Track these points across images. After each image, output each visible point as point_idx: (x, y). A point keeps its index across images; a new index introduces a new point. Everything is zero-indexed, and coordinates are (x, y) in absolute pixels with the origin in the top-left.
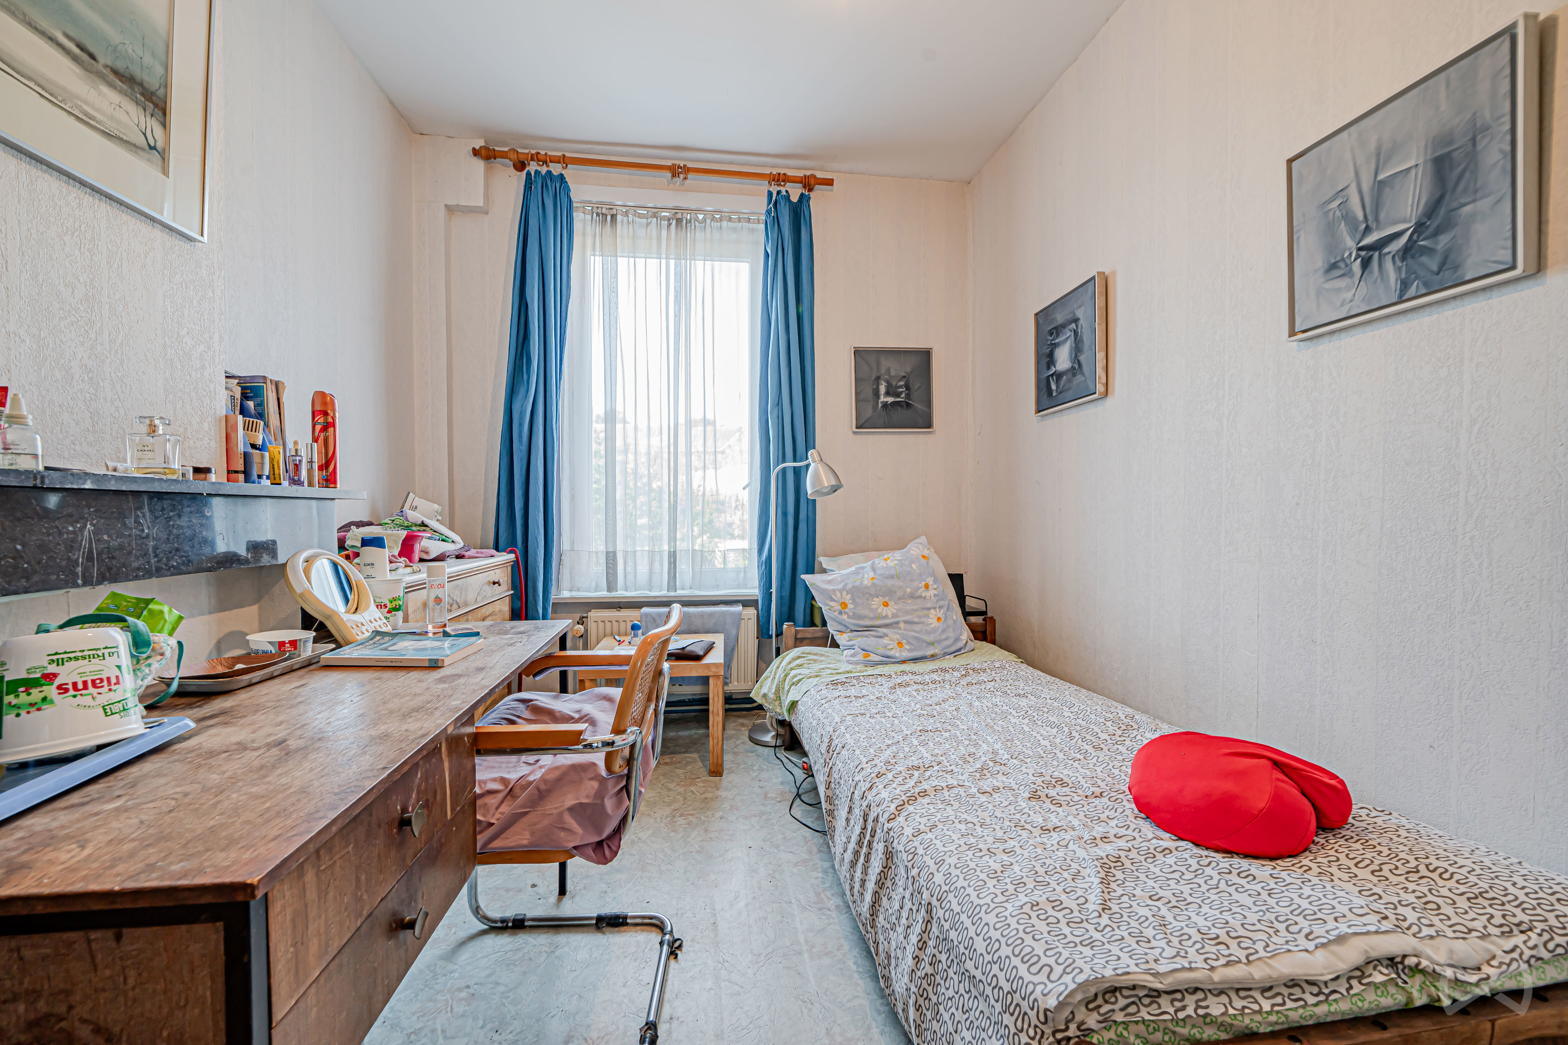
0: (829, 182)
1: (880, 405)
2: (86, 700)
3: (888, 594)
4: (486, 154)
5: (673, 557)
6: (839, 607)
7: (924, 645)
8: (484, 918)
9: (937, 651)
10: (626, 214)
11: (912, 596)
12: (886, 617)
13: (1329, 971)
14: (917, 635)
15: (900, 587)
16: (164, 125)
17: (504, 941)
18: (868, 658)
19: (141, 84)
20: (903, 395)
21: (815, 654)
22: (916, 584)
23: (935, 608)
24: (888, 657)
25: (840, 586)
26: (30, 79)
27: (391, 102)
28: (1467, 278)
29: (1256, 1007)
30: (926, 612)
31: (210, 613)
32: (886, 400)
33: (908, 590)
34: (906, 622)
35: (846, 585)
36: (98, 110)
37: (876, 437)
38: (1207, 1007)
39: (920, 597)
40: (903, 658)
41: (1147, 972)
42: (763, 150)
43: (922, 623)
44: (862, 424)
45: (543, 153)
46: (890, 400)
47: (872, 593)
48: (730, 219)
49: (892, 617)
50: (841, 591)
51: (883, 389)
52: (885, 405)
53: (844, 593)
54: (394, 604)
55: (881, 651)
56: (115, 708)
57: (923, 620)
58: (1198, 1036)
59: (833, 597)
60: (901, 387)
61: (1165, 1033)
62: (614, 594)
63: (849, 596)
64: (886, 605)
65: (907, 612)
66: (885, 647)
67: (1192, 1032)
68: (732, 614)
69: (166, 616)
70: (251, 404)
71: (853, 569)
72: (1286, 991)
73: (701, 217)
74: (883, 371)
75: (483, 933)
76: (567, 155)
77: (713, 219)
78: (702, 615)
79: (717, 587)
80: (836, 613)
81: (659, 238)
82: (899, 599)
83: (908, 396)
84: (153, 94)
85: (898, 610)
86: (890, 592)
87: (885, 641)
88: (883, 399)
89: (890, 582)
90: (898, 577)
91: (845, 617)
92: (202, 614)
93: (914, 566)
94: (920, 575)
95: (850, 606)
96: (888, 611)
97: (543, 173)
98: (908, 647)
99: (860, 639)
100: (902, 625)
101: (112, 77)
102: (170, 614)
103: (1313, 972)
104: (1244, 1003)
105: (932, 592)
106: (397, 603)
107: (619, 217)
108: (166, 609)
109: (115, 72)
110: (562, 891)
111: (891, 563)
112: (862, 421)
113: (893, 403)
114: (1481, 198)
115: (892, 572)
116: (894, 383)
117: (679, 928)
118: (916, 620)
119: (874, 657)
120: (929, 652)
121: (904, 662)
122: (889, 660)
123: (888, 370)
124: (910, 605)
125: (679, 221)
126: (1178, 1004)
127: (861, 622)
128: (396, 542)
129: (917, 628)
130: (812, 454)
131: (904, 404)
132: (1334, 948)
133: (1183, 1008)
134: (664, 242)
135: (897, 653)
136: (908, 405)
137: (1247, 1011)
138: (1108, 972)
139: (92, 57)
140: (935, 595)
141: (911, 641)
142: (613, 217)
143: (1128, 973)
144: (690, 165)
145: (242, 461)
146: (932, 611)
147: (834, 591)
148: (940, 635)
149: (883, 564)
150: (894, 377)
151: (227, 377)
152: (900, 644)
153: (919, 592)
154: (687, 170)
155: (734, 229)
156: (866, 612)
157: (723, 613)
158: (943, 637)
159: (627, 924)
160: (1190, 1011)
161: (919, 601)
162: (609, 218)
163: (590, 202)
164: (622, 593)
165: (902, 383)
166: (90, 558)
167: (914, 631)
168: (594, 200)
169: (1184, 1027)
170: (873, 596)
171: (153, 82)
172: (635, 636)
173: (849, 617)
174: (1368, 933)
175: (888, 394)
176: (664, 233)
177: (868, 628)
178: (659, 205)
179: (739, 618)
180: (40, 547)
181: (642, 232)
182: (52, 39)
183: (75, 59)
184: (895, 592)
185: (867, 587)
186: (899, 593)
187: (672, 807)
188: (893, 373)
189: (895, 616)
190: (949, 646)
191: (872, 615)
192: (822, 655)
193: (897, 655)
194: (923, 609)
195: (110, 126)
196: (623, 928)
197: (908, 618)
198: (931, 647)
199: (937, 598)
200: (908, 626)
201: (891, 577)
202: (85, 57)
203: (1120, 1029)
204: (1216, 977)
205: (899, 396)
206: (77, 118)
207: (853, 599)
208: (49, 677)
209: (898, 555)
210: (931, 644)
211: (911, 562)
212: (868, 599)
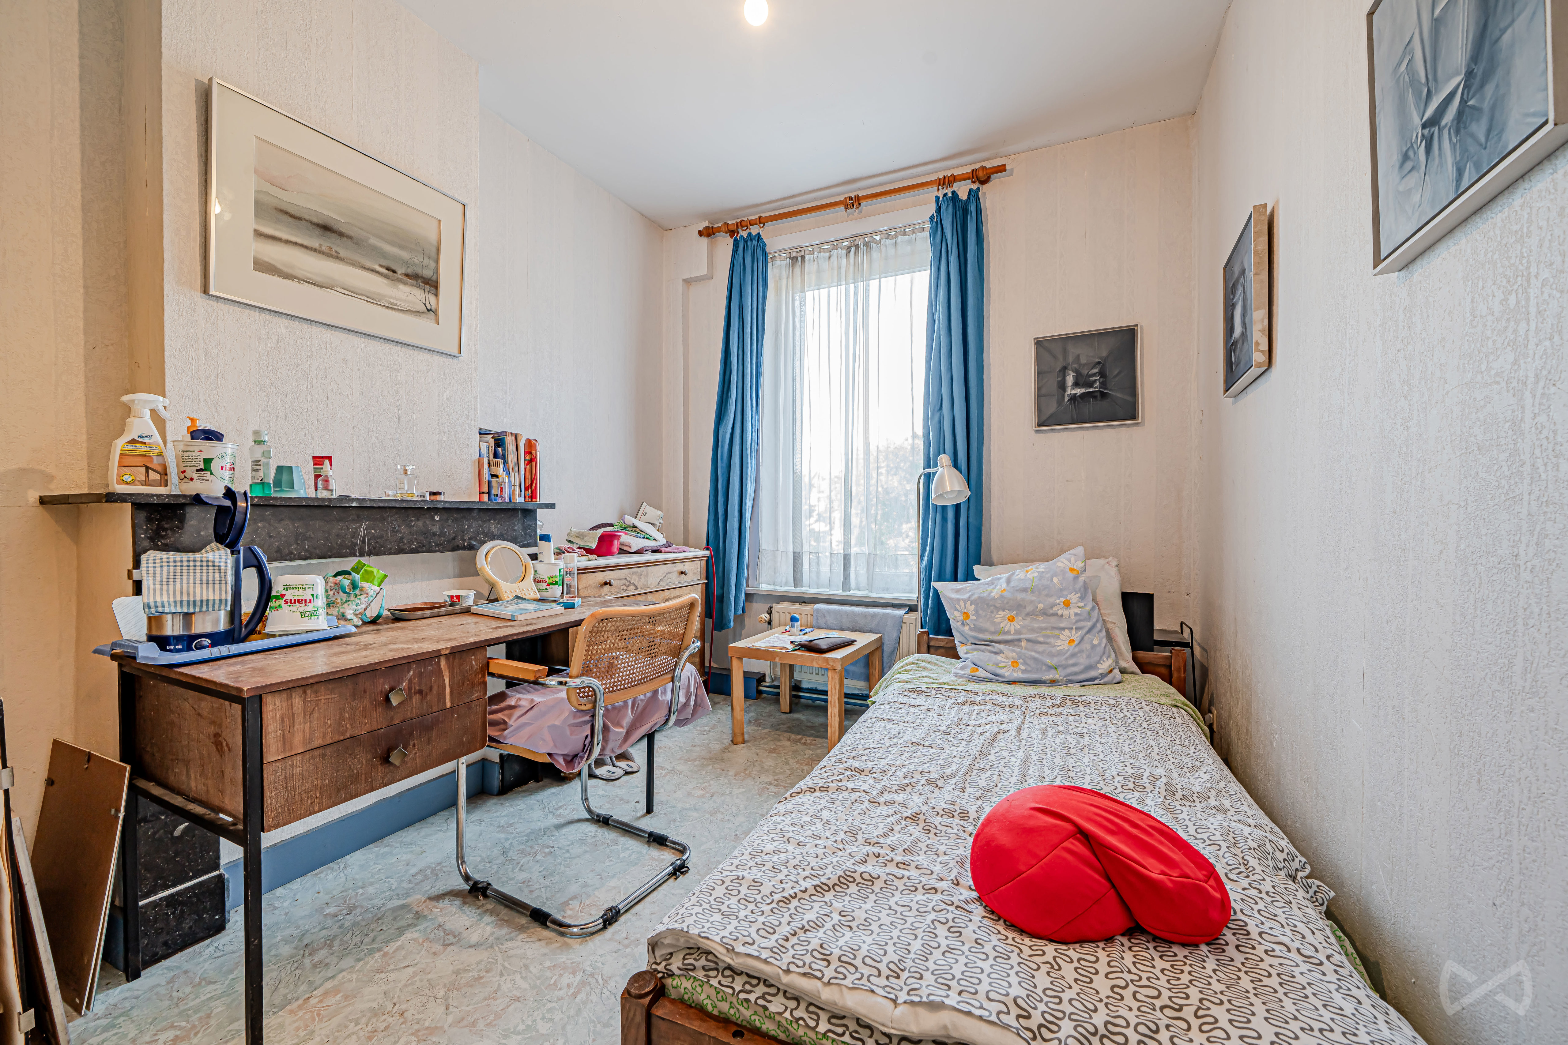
0: (1002, 169)
1: (1066, 399)
2: (294, 608)
3: (1016, 607)
4: (708, 233)
5: (846, 557)
6: (961, 618)
7: (1044, 668)
8: (589, 811)
9: (1057, 677)
10: (812, 252)
11: (1044, 613)
12: (1008, 633)
13: (894, 1025)
14: (1037, 655)
15: (1031, 602)
16: (436, 295)
17: (592, 829)
18: (975, 674)
19: (422, 277)
20: (1097, 384)
21: (929, 663)
22: (1051, 600)
23: (1070, 629)
24: (996, 675)
25: (966, 596)
26: (362, 295)
27: (642, 215)
28: (1510, 147)
29: (812, 1024)
30: (1057, 632)
31: (454, 577)
32: (1074, 392)
33: (1040, 606)
34: (1028, 640)
35: (972, 595)
36: (397, 300)
37: (1057, 435)
38: (770, 1002)
39: (1055, 614)
40: (1012, 679)
41: (723, 944)
42: (927, 159)
43: (1047, 643)
44: (1044, 421)
45: (745, 219)
46: (1079, 391)
47: (998, 605)
48: (905, 233)
49: (1015, 634)
50: (965, 601)
51: (1070, 380)
52: (1073, 398)
53: (969, 603)
54: (551, 580)
55: (991, 668)
56: (307, 614)
57: (1052, 640)
58: (758, 1024)
59: (957, 606)
60: (1094, 375)
61: (731, 1007)
62: (798, 590)
63: (973, 607)
64: (1012, 619)
65: (1033, 630)
66: (996, 664)
67: (753, 1018)
68: (893, 616)
69: (375, 574)
70: (500, 449)
71: (989, 579)
72: (853, 1026)
73: (878, 238)
74: (1071, 359)
75: (587, 820)
76: (763, 215)
77: (888, 237)
78: (865, 615)
79: (887, 590)
80: (959, 623)
81: (839, 268)
82: (1028, 614)
83: (1103, 385)
84: (430, 280)
85: (1023, 627)
86: (1019, 607)
87: (999, 658)
88: (1070, 391)
89: (1020, 596)
90: (1032, 591)
91: (966, 628)
92: (449, 577)
93: (1055, 580)
94: (1061, 590)
95: (973, 618)
96: (1012, 627)
97: (745, 236)
98: (1023, 668)
99: (975, 653)
100: (1024, 643)
101: (405, 279)
102: (378, 573)
103: (874, 1017)
104: (805, 1016)
105: (1073, 610)
106: (554, 579)
107: (807, 257)
108: (375, 570)
109: (407, 275)
110: (649, 810)
111: (1030, 575)
112: (1044, 418)
113: (1083, 396)
114: (1519, 15)
115: (1027, 585)
116: (1085, 372)
117: (693, 859)
118: (1041, 639)
119: (981, 673)
120: (1047, 677)
121: (1014, 682)
122: (996, 678)
123: (1078, 357)
124: (1041, 622)
125: (857, 247)
126: (748, 987)
127: (981, 636)
128: (594, 538)
129: (1040, 648)
130: (941, 459)
131: (1098, 394)
132: (921, 1011)
133: (749, 992)
134: (843, 270)
135: (1007, 673)
136: (1103, 395)
137: (801, 1022)
138: (694, 931)
139: (394, 272)
140: (1076, 614)
141: (1028, 661)
142: (803, 257)
143: (708, 938)
144: (861, 194)
145: (486, 486)
146: (1067, 632)
147: (958, 600)
148: (1066, 659)
149: (1022, 576)
150: (1085, 365)
151: (480, 434)
152: (1014, 663)
153: (1055, 609)
154: (859, 199)
155: (910, 241)
156: (987, 625)
157: (885, 616)
158: (1071, 662)
159: (667, 846)
160: (752, 997)
161: (1053, 619)
162: (799, 259)
163: (784, 250)
164: (807, 589)
165: (1095, 371)
166: (363, 541)
167: (1036, 652)
168: (787, 247)
169: (747, 1009)
170: (998, 609)
171: (428, 273)
172: (793, 627)
173: (970, 629)
174: (969, 1014)
175: (1076, 384)
176: (844, 261)
177: (986, 643)
178: (839, 238)
179: (901, 622)
180: (337, 535)
181: (825, 265)
182: (373, 271)
183: (385, 276)
184: (1025, 607)
185: (993, 599)
186: (1029, 608)
187: (776, 778)
188: (1083, 360)
189: (1018, 632)
190: (1076, 674)
191: (992, 629)
192: (935, 664)
193: (1007, 674)
194: (1053, 628)
195: (404, 305)
196: (663, 847)
197: (1032, 636)
198: (1053, 672)
199: (1077, 618)
200: (1030, 644)
201: (1025, 590)
202: (390, 273)
203: (697, 984)
204: (785, 979)
205: (1091, 385)
206: (387, 307)
207: (976, 611)
208: (283, 596)
209: (1042, 567)
210: (1055, 668)
211: (1055, 575)
212: (992, 612)
